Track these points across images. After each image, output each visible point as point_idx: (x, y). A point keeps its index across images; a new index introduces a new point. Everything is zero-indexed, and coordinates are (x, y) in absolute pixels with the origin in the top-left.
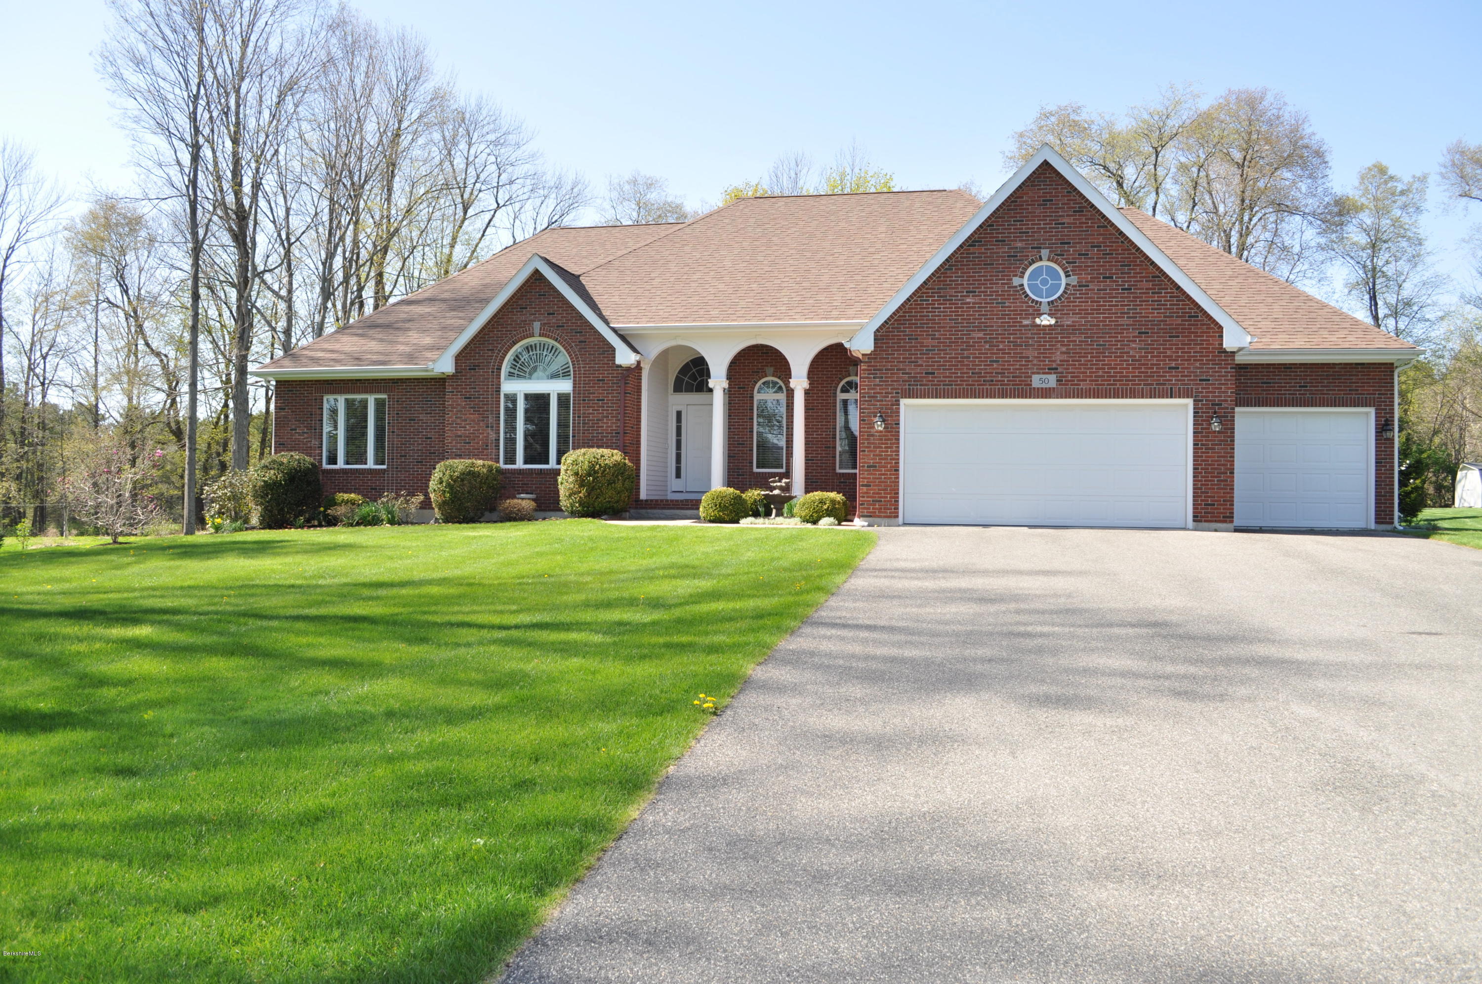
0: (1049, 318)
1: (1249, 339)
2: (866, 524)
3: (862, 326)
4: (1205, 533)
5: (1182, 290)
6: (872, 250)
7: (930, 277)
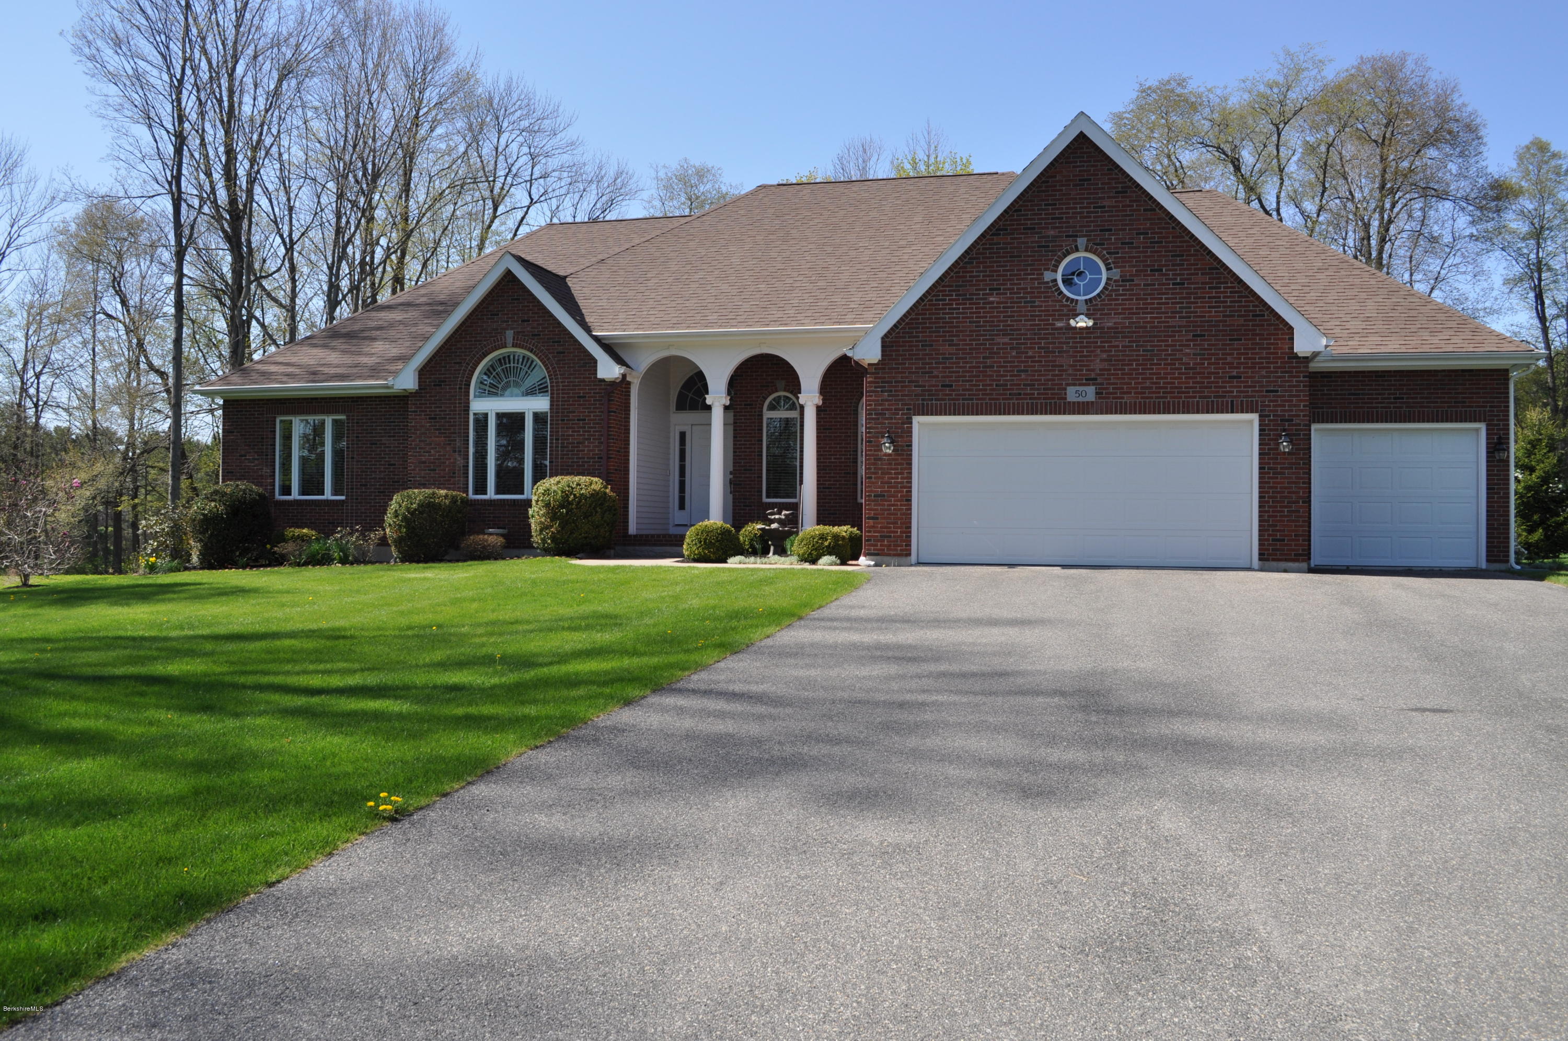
0: (1086, 319)
1: (1324, 341)
2: (872, 563)
3: (866, 332)
4: (1270, 574)
5: (1245, 284)
6: (903, 243)
7: (946, 272)
